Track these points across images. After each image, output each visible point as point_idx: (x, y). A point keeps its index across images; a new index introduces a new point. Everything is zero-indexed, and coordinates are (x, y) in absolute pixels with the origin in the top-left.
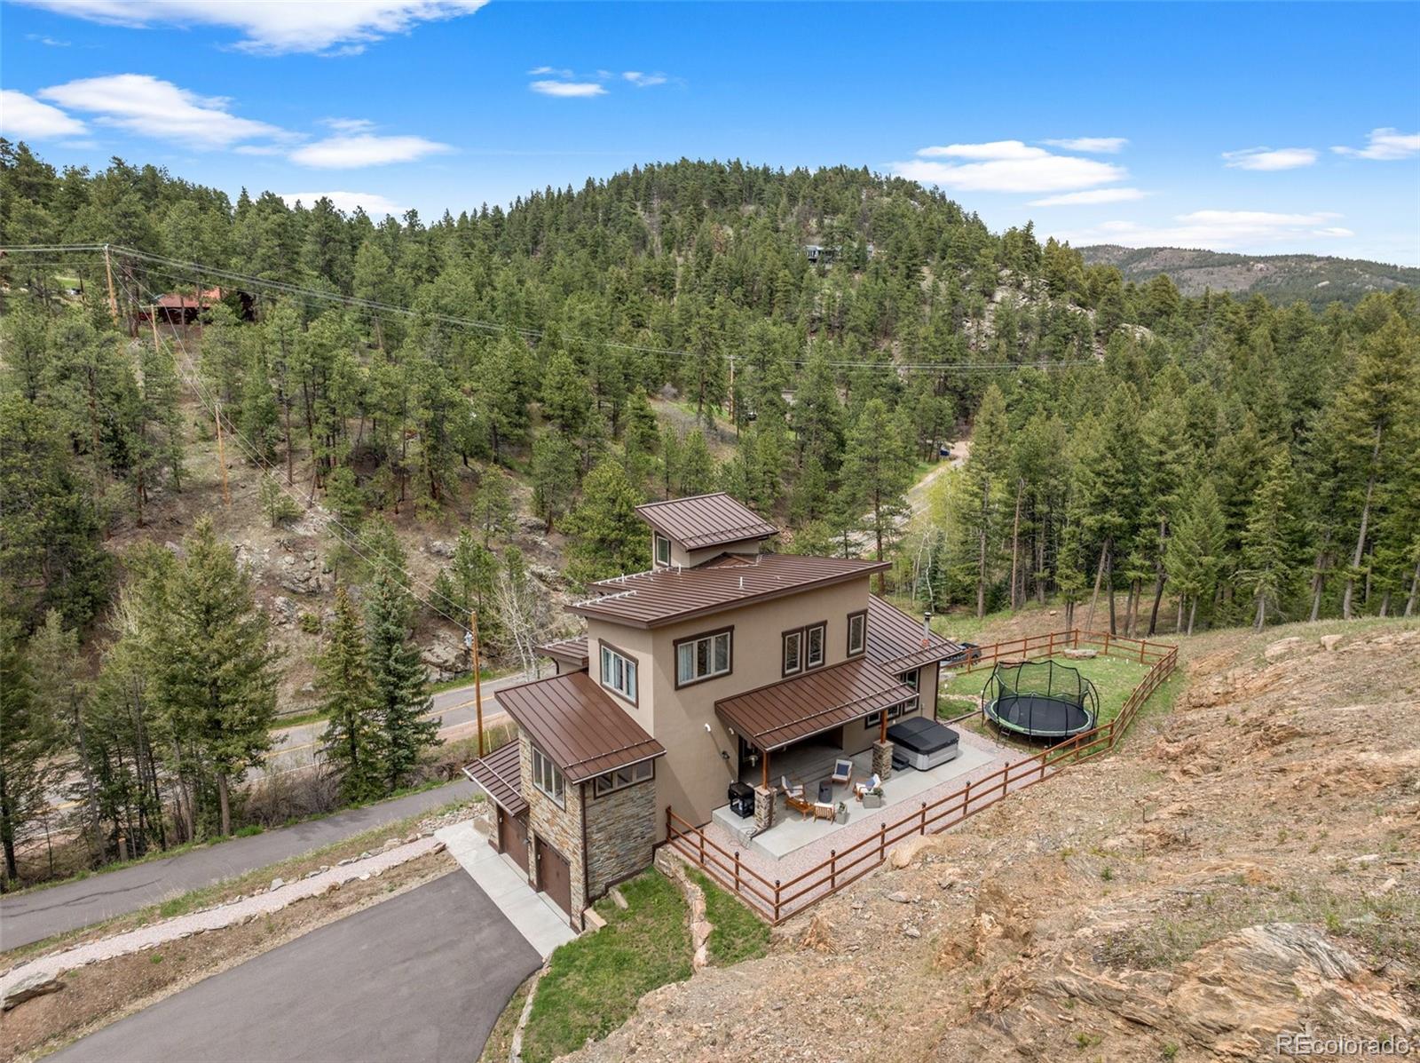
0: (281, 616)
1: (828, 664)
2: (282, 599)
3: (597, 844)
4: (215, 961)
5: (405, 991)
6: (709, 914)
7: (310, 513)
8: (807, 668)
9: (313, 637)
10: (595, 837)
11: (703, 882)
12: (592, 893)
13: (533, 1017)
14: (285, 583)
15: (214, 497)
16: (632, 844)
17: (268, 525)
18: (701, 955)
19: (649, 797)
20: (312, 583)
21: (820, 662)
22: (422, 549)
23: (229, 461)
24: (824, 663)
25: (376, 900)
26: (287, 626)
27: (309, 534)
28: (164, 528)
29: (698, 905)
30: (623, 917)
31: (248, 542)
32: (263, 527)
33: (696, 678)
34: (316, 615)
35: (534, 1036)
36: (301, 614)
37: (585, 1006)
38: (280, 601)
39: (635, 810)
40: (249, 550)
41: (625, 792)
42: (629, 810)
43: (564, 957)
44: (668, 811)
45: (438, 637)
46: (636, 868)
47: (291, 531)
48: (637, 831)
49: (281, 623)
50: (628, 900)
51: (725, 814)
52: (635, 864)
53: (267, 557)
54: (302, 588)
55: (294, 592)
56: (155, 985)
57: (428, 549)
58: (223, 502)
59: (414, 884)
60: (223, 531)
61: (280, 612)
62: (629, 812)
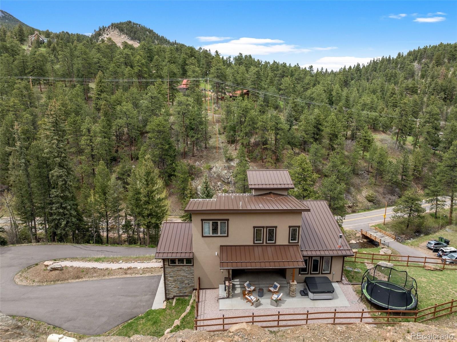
0: (218, 188)
1: (277, 243)
2: (220, 183)
3: (170, 281)
4: (92, 277)
6: (183, 319)
8: (266, 243)
10: (169, 278)
11: (192, 307)
12: (168, 297)
15: (214, 151)
16: (184, 286)
17: (224, 161)
18: (167, 331)
19: (191, 271)
21: (274, 242)
23: (223, 141)
24: (275, 243)
25: (137, 275)
27: (234, 165)
28: (198, 158)
29: (184, 314)
31: (217, 165)
32: (223, 161)
33: (211, 235)
38: (219, 183)
39: (185, 274)
40: (216, 167)
41: (181, 267)
42: (182, 273)
44: (199, 278)
46: (186, 294)
47: (230, 163)
48: (186, 282)
49: (218, 190)
52: (185, 293)
53: (220, 170)
54: (226, 181)
56: (78, 277)
58: (216, 152)
59: (148, 275)
60: (212, 161)
61: (218, 187)
62: (183, 274)
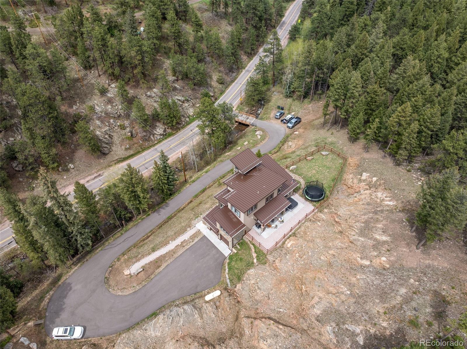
0: (113, 125)
1: (274, 198)
2: (112, 120)
4: (167, 261)
5: (204, 266)
6: (255, 252)
7: (110, 89)
8: (270, 200)
9: (124, 131)
10: (234, 240)
11: (253, 244)
12: (233, 246)
13: (229, 271)
14: (111, 115)
15: (79, 85)
16: (239, 237)
18: (255, 261)
20: (118, 113)
22: (144, 95)
25: (191, 244)
26: (116, 128)
27: (112, 96)
28: (70, 100)
29: (253, 250)
30: (239, 250)
31: (96, 102)
32: (98, 95)
33: (251, 212)
34: (122, 123)
35: (230, 275)
36: (118, 124)
37: (237, 269)
40: (97, 105)
43: (231, 257)
44: (245, 231)
45: (157, 126)
46: (240, 240)
47: (106, 96)
48: (240, 235)
50: (240, 246)
51: (255, 227)
53: (103, 107)
54: (116, 116)
55: (114, 117)
57: (146, 95)
58: (82, 86)
59: (196, 240)
